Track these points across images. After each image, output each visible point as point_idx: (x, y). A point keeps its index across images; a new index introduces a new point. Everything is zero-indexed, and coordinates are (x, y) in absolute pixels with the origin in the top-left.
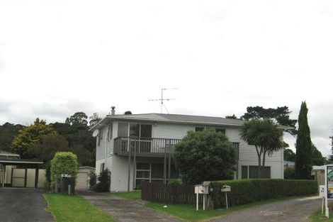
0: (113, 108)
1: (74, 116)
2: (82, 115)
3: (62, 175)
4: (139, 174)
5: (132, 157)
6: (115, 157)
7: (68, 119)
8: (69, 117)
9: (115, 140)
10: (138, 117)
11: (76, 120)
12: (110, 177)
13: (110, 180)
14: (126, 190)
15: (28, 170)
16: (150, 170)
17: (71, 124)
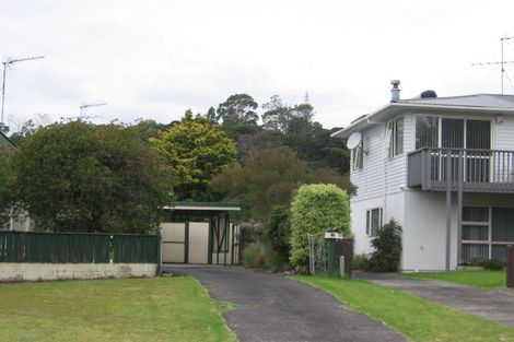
0: (396, 85)
1: (225, 104)
2: (246, 100)
3: (328, 235)
4: (465, 232)
5: (454, 194)
6: (411, 194)
7: (212, 110)
8: (216, 108)
9: (410, 155)
10: (450, 102)
11: (231, 111)
12: (400, 239)
13: (400, 246)
14: (442, 267)
15: (191, 224)
16: (489, 224)
17: (221, 121)
